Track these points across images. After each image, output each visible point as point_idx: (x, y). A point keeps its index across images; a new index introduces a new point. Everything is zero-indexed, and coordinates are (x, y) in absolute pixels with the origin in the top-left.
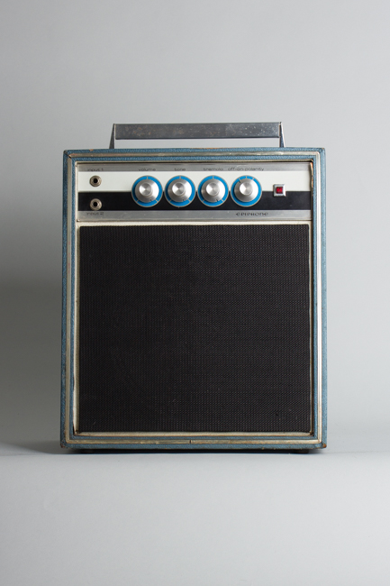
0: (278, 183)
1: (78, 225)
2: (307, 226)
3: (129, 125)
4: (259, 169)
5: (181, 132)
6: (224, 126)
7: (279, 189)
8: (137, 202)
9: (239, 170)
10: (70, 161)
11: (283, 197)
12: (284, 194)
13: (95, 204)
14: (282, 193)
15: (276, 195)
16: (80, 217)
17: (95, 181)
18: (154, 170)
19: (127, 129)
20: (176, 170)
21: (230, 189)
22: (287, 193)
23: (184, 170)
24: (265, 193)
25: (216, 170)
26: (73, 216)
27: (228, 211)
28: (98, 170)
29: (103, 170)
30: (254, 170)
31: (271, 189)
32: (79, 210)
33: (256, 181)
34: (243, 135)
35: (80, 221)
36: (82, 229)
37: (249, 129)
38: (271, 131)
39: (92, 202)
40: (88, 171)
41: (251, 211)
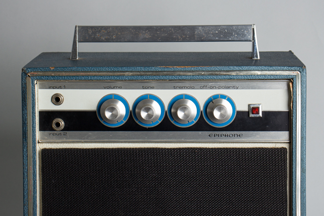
0: (254, 102)
1: (39, 147)
2: (285, 149)
3: (92, 27)
4: (234, 88)
5: (147, 36)
6: (193, 28)
7: (255, 110)
8: (102, 122)
9: (211, 88)
10: (29, 80)
11: (260, 117)
12: (261, 114)
13: (58, 125)
14: (258, 113)
15: (251, 115)
16: (42, 138)
17: (57, 100)
18: (120, 88)
19: (90, 32)
20: (144, 88)
21: (202, 109)
22: (264, 113)
23: (152, 88)
24: (240, 113)
25: (187, 88)
26: (34, 135)
27: (200, 133)
28: (60, 88)
29: (65, 88)
30: (228, 88)
31: (246, 109)
32: (41, 129)
33: (230, 100)
34: (214, 38)
35: (42, 142)
36: (44, 152)
37: (220, 32)
38: (244, 35)
39: (54, 121)
40: (50, 88)
41: (224, 133)
